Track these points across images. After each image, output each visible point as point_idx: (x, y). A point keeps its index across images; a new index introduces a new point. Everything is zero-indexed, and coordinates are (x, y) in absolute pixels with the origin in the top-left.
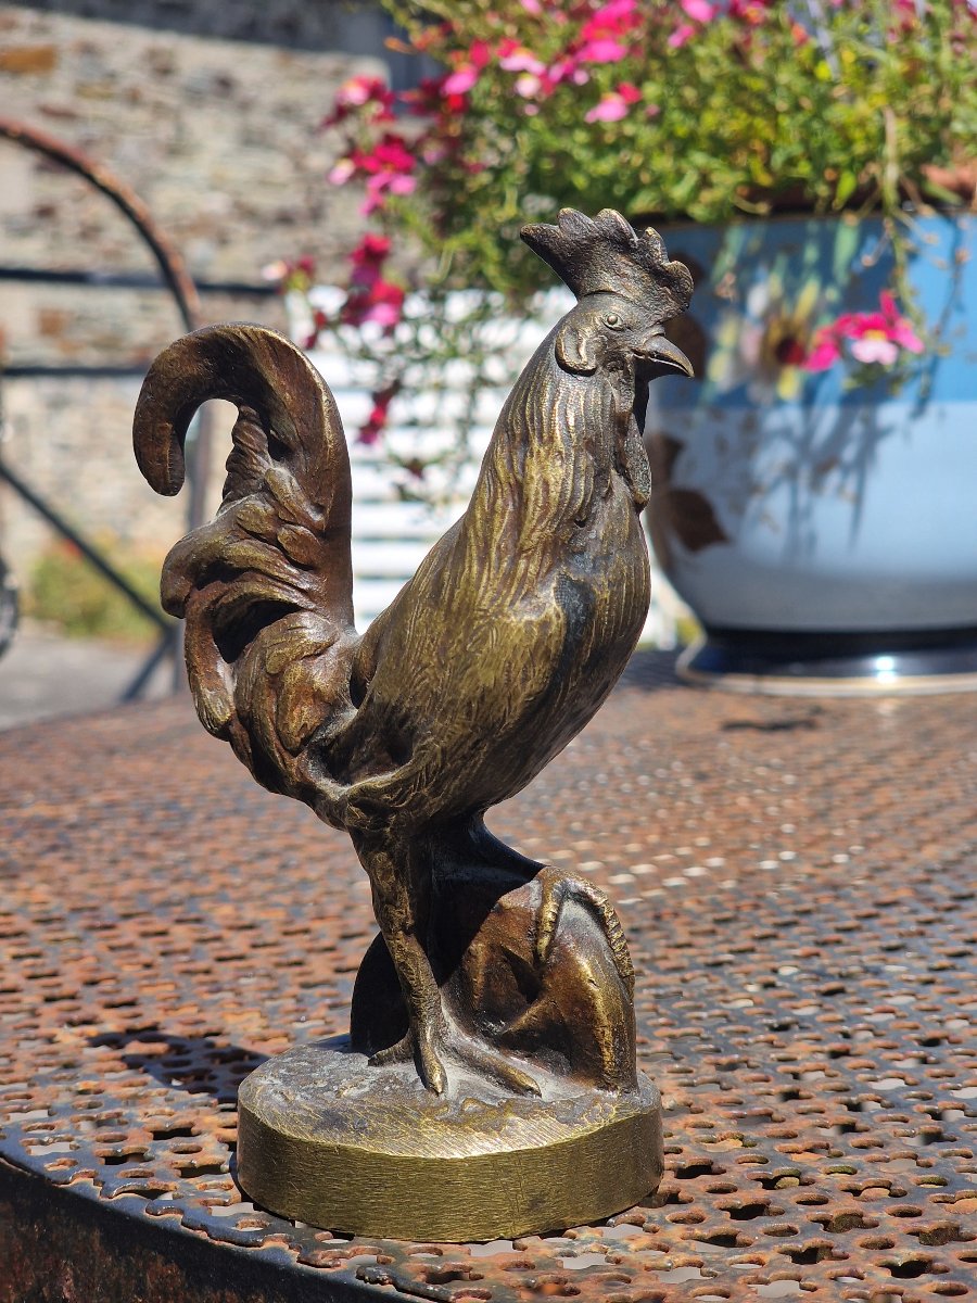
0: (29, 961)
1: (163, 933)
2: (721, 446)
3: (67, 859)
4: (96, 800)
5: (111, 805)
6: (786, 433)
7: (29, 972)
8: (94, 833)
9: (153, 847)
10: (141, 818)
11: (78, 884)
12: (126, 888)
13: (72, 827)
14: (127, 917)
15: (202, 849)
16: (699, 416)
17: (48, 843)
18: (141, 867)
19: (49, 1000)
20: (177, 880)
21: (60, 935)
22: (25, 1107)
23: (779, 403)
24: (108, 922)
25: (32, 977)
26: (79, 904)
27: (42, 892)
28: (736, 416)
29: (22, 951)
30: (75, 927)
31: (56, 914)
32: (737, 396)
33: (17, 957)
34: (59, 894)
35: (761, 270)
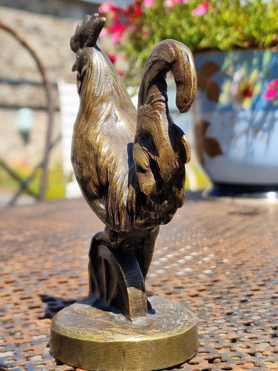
0: (19, 292)
1: (66, 282)
2: (223, 124)
3: (24, 254)
4: (28, 234)
5: (34, 236)
6: (245, 119)
7: (20, 297)
8: (31, 245)
9: (53, 250)
10: (46, 239)
11: (30, 263)
12: (48, 265)
13: (23, 243)
14: (51, 275)
15: (70, 251)
16: (215, 114)
17: (15, 248)
18: (50, 258)
19: (31, 308)
20: (65, 262)
21: (28, 282)
22: (32, 355)
23: (243, 110)
24: (45, 277)
25: (22, 299)
26: (33, 271)
27: (18, 266)
28: (228, 115)
29: (16, 288)
30: (34, 279)
31: (25, 274)
32: (229, 108)
33: (15, 291)
34: (25, 267)
35: (239, 66)
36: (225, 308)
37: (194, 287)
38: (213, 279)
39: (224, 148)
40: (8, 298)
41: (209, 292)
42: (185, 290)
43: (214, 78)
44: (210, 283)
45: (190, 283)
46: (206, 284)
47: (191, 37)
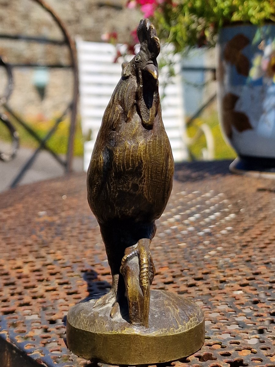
2: (252, 98)
3: (63, 239)
4: (64, 215)
10: (81, 222)
12: (88, 253)
13: (60, 226)
16: (245, 88)
23: (273, 84)
25: (69, 294)
26: (75, 260)
27: (60, 254)
28: (258, 88)
29: (61, 281)
31: (68, 264)
32: (259, 82)
33: (60, 284)
35: (270, 40)
36: (271, 307)
37: (236, 281)
38: (254, 272)
39: (253, 122)
40: (55, 292)
41: (252, 288)
42: (228, 285)
43: (244, 51)
44: (252, 276)
45: (232, 275)
46: (248, 278)
47: (222, 10)
